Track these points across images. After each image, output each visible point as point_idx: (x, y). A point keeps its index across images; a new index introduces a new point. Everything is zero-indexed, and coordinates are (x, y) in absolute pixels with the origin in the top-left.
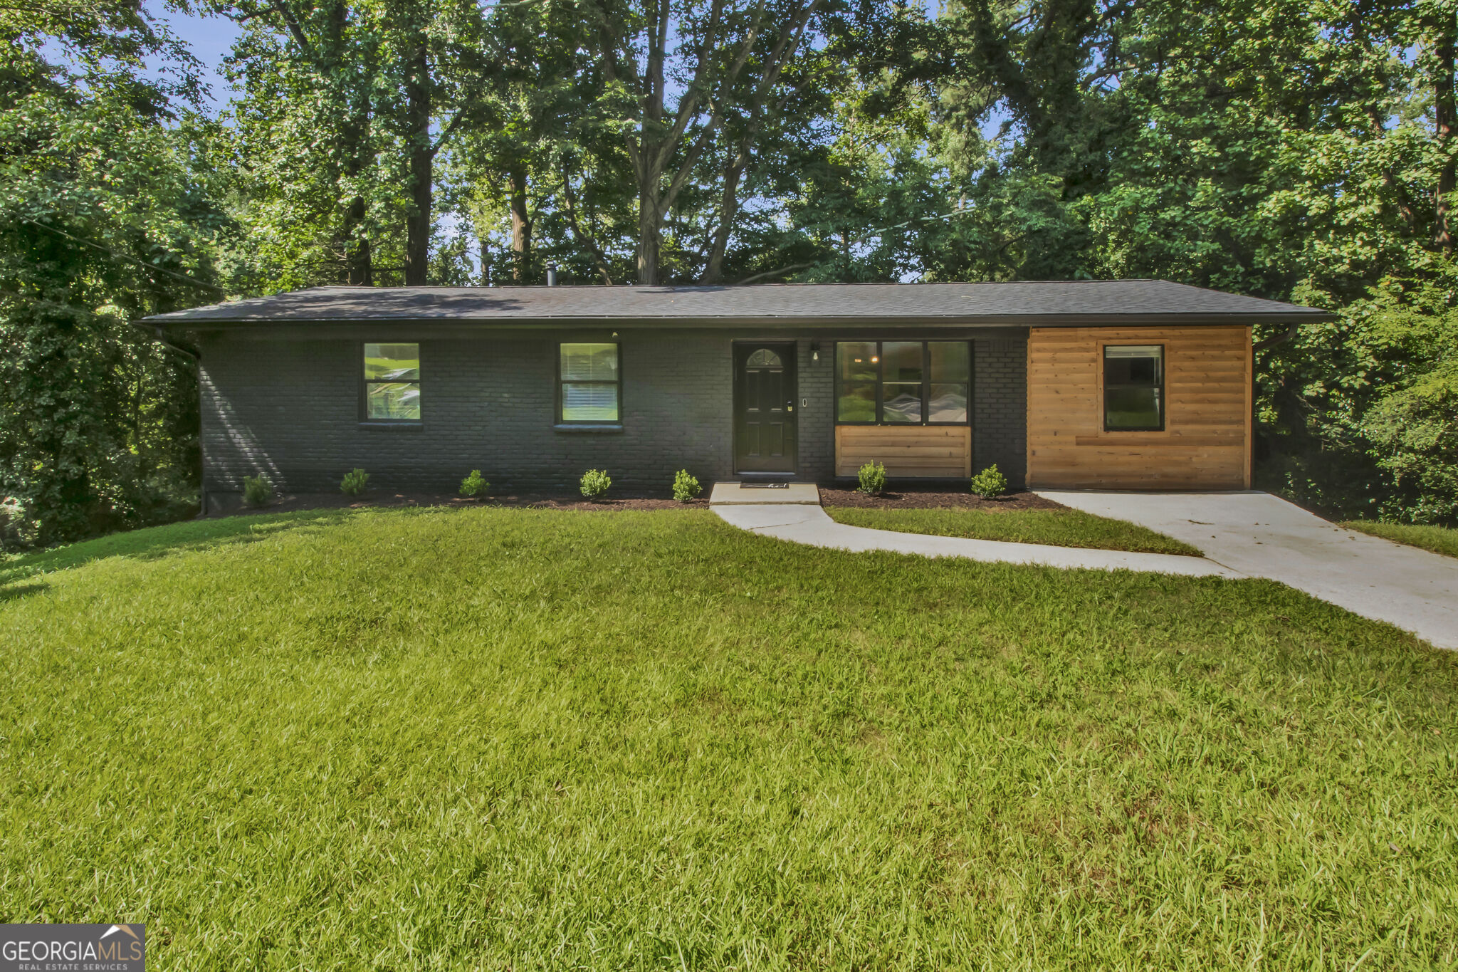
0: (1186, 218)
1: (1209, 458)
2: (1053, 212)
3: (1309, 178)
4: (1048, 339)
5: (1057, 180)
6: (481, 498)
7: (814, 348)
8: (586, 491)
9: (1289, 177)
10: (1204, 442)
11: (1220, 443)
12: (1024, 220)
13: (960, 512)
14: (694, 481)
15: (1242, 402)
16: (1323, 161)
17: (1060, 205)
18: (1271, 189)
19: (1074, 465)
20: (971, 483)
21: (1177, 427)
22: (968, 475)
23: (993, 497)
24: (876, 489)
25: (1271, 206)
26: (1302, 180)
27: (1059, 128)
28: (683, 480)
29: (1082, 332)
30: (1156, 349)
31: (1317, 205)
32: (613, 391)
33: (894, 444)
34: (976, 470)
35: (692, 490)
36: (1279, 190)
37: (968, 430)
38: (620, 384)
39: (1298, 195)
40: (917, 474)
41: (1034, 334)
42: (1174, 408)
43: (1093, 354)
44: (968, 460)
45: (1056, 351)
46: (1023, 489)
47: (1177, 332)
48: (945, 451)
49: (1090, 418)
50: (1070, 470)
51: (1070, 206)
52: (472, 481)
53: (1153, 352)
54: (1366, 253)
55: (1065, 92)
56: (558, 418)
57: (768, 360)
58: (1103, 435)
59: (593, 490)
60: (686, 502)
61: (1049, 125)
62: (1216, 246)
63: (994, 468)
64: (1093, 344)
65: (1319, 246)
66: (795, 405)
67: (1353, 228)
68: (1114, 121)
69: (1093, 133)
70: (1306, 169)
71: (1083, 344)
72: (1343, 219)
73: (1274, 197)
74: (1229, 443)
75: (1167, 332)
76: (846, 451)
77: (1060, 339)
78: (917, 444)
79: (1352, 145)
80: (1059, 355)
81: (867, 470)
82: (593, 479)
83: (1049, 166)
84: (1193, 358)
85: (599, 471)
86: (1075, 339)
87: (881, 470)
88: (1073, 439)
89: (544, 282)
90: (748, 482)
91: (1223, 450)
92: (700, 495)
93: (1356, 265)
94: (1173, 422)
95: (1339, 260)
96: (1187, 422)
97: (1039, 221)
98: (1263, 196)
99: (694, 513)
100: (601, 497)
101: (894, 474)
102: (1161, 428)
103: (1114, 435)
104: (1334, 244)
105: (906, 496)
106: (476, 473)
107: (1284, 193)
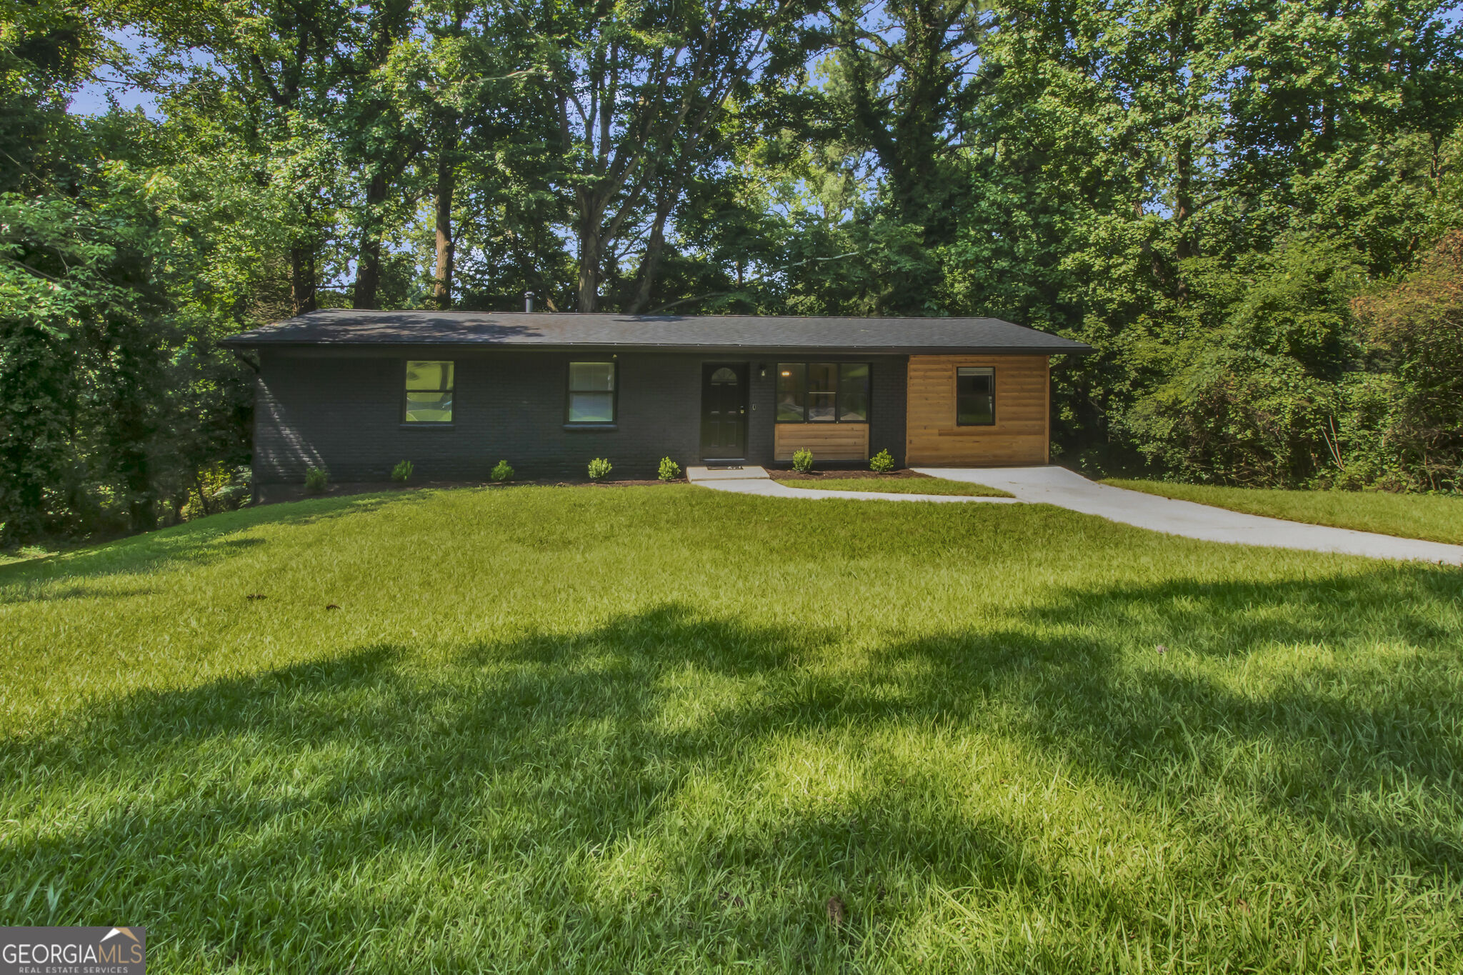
0: (1013, 267)
1: (1024, 444)
2: (918, 257)
3: (1094, 245)
4: (922, 363)
5: (920, 229)
6: (507, 481)
7: (762, 367)
8: (592, 474)
9: (1082, 244)
10: (1020, 433)
11: (1030, 434)
12: (896, 263)
13: (865, 481)
14: (675, 466)
15: (1043, 405)
16: (1103, 234)
17: (922, 250)
18: (1069, 250)
19: (937, 449)
20: (870, 463)
21: (1004, 423)
22: (866, 458)
23: (884, 472)
24: (806, 468)
25: (1068, 263)
26: (1090, 246)
27: (920, 187)
28: (666, 465)
29: (943, 358)
30: (991, 369)
31: (1098, 264)
32: (610, 399)
33: (816, 437)
34: (873, 453)
35: (674, 471)
36: (1074, 252)
37: (867, 426)
38: (616, 394)
39: (1085, 256)
40: (831, 458)
41: (912, 359)
42: (1001, 410)
43: (949, 373)
44: (867, 447)
45: (927, 371)
46: (904, 467)
47: (1003, 358)
48: (851, 441)
49: (948, 419)
50: (934, 453)
51: (929, 251)
52: (502, 468)
53: (987, 372)
54: (1129, 298)
55: (924, 162)
56: (566, 420)
57: (729, 376)
58: (956, 429)
59: (599, 473)
60: (668, 480)
61: (912, 185)
62: (1033, 289)
63: (885, 451)
64: (950, 366)
65: (1100, 291)
66: (746, 409)
67: (1121, 280)
68: (960, 187)
69: (945, 196)
70: (1092, 239)
71: (943, 366)
72: (1115, 273)
73: (1071, 256)
74: (1035, 433)
75: (997, 358)
76: (782, 442)
77: (928, 363)
78: (832, 437)
79: (1120, 223)
80: (929, 374)
81: (799, 455)
82: (598, 465)
83: (911, 217)
84: (1013, 376)
85: (602, 459)
86: (938, 363)
87: (809, 454)
88: (936, 431)
89: (523, 309)
90: (711, 465)
91: (1032, 438)
92: (680, 476)
93: (1122, 303)
94: (1001, 420)
95: (1112, 300)
96: (1009, 419)
97: (907, 264)
98: (1065, 254)
99: (676, 488)
100: (603, 479)
101: (819, 458)
102: (993, 424)
103: (964, 429)
104: (1110, 290)
105: (825, 473)
106: (502, 464)
107: (1078, 254)
